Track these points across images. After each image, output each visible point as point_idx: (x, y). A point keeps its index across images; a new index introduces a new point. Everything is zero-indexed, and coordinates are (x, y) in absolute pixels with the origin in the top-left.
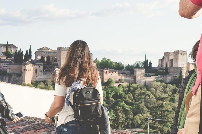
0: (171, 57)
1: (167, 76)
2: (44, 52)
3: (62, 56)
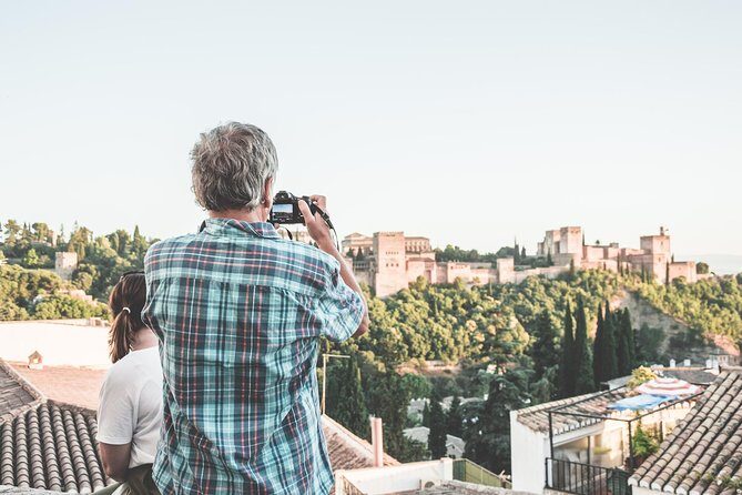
0: (557, 238)
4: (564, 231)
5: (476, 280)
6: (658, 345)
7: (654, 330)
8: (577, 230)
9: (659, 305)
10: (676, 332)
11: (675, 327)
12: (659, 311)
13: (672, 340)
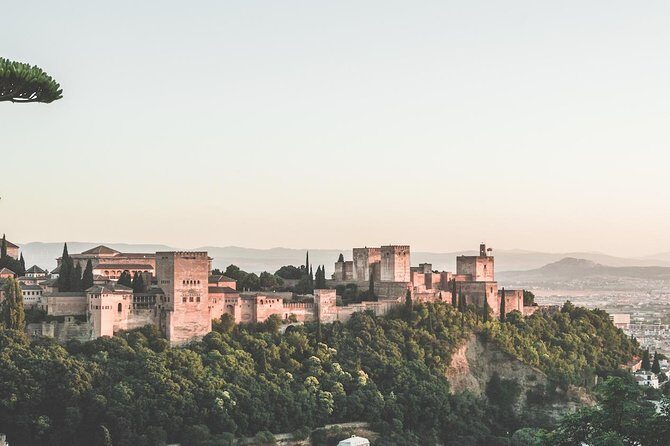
0: (374, 259)
1: (379, 302)
2: (104, 259)
3: (175, 273)
4: (389, 251)
5: (293, 318)
6: (514, 401)
7: (506, 382)
8: (405, 250)
9: (511, 349)
10: (534, 384)
11: (532, 378)
12: (512, 358)
13: (529, 393)
